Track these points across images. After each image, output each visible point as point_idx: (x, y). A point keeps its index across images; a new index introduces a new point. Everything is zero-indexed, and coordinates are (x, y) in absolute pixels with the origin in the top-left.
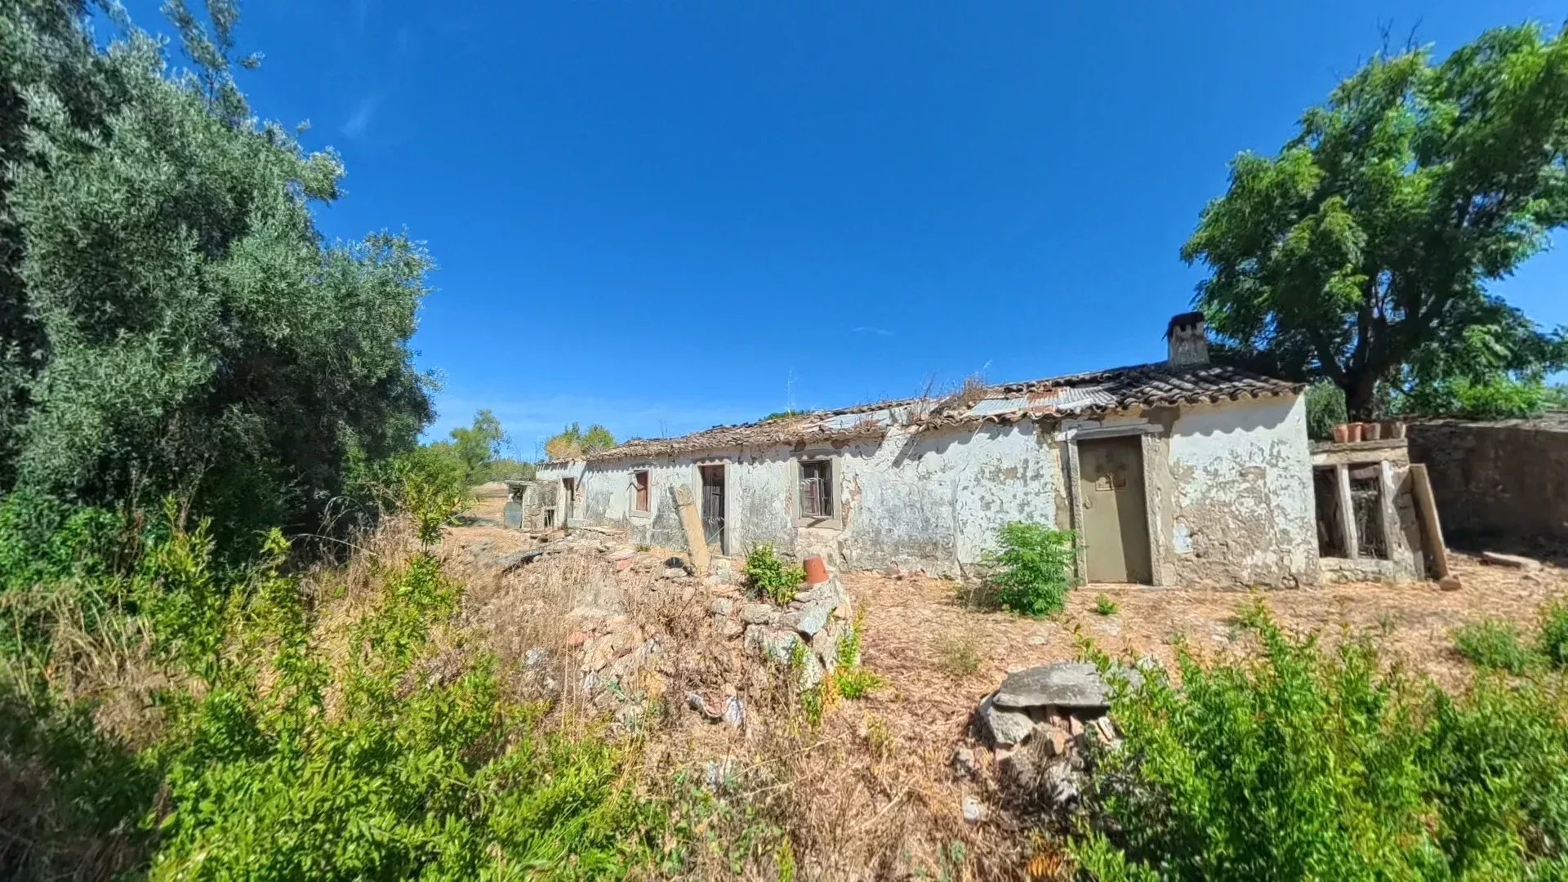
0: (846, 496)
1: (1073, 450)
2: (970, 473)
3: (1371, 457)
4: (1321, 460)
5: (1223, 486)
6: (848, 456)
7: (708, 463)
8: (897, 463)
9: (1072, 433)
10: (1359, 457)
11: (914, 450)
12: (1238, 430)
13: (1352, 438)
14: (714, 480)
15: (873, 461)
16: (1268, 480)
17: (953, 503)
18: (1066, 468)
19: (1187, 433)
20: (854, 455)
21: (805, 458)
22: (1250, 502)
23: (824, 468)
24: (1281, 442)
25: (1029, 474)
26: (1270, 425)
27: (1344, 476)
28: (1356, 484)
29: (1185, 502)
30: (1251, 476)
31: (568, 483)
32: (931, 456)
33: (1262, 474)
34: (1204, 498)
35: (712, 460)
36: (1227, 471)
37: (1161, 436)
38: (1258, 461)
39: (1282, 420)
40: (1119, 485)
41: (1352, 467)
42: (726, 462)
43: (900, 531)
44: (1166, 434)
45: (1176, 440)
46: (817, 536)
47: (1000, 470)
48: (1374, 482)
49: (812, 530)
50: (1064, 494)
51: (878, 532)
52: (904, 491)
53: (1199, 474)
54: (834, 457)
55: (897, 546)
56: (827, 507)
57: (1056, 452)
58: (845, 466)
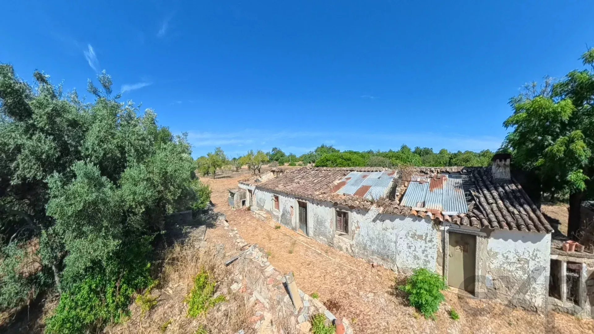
0: (353, 228)
1: (447, 235)
2: (404, 232)
3: (578, 260)
4: (555, 257)
5: (510, 264)
6: (355, 213)
7: (300, 200)
8: (374, 221)
9: (447, 228)
10: (572, 259)
11: (381, 218)
12: (520, 241)
13: (570, 250)
14: (303, 206)
15: (364, 217)
16: (530, 265)
17: (396, 242)
18: (443, 241)
19: (497, 238)
20: (358, 213)
21: (338, 209)
22: (520, 273)
23: (345, 214)
24: (538, 250)
25: (428, 239)
26: (534, 242)
27: (564, 266)
28: (569, 270)
29: (492, 266)
30: (522, 262)
31: (250, 191)
32: (388, 222)
33: (527, 262)
34: (501, 266)
35: (302, 199)
36: (512, 258)
37: (485, 237)
38: (526, 256)
39: (540, 241)
40: (465, 251)
41: (568, 262)
42: (307, 202)
43: (374, 247)
44: (488, 237)
45: (491, 240)
46: (342, 240)
47: (415, 235)
48: (578, 271)
49: (340, 237)
50: (441, 251)
51: (366, 245)
52: (376, 233)
53: (500, 256)
54: (349, 213)
55: (373, 253)
56: (346, 229)
57: (440, 233)
58: (353, 216)
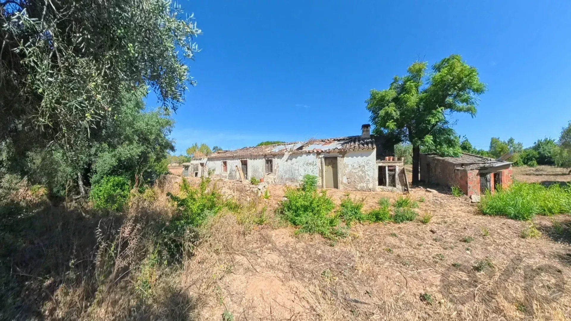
0: (276, 168)
1: (323, 160)
2: (302, 163)
3: (393, 164)
4: (381, 164)
5: (355, 169)
6: (276, 159)
7: (243, 159)
8: (287, 161)
9: (323, 156)
10: (390, 164)
11: (290, 158)
12: (359, 157)
13: (389, 160)
14: (244, 164)
15: (282, 160)
16: (366, 168)
17: (298, 170)
18: (321, 163)
19: (348, 157)
20: (278, 158)
21: (266, 159)
22: (361, 173)
23: (271, 161)
24: (369, 160)
25: (314, 164)
26: (367, 156)
27: (387, 168)
28: (389, 170)
29: (346, 172)
30: (361, 167)
31: (201, 164)
32: (294, 159)
33: (364, 166)
34: (351, 171)
35: (244, 159)
36: (356, 166)
37: (342, 157)
38: (363, 164)
39: (370, 155)
40: (333, 167)
41: (389, 166)
42: (248, 159)
43: (287, 176)
44: (343, 157)
45: (345, 158)
46: (269, 177)
47: (308, 163)
48: (394, 170)
49: (268, 176)
50: (321, 169)
51: (282, 176)
52: (288, 167)
53: (350, 166)
54: (273, 159)
55: (286, 180)
56: (272, 171)
57: (320, 159)
58: (275, 161)
